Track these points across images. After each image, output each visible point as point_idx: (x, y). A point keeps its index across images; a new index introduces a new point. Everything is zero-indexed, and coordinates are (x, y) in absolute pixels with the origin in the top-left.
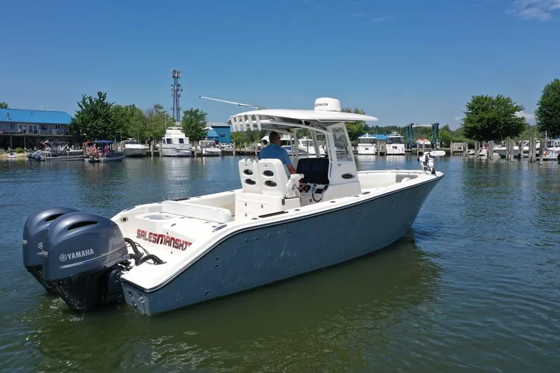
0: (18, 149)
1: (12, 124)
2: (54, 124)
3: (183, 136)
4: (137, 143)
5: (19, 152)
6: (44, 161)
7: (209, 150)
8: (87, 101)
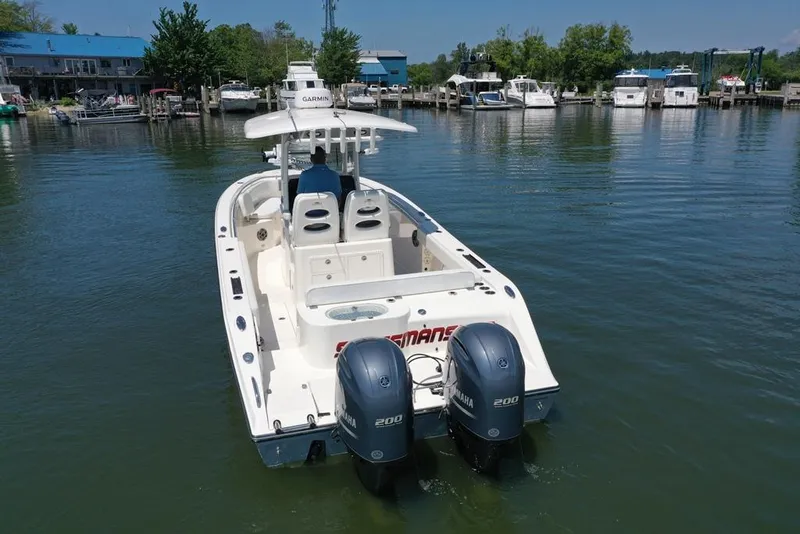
0: (65, 100)
1: (56, 60)
2: (119, 58)
3: (314, 77)
4: (243, 89)
5: (67, 105)
6: (75, 124)
7: (355, 99)
8: (167, 18)
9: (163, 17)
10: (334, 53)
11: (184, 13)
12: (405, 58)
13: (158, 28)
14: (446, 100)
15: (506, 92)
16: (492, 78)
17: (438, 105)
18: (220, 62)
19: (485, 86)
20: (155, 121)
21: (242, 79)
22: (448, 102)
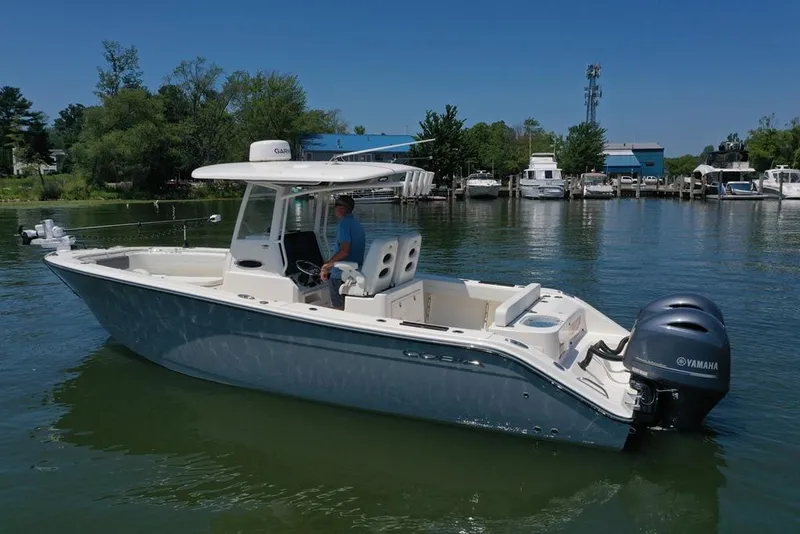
3: (553, 167)
4: (488, 178)
7: (593, 188)
8: (431, 119)
9: (428, 118)
10: (579, 145)
11: (446, 114)
12: (662, 150)
13: (423, 127)
14: (689, 191)
15: (761, 183)
16: (744, 167)
17: (681, 195)
18: (471, 155)
19: (736, 176)
20: (405, 203)
21: (489, 170)
22: (692, 192)
